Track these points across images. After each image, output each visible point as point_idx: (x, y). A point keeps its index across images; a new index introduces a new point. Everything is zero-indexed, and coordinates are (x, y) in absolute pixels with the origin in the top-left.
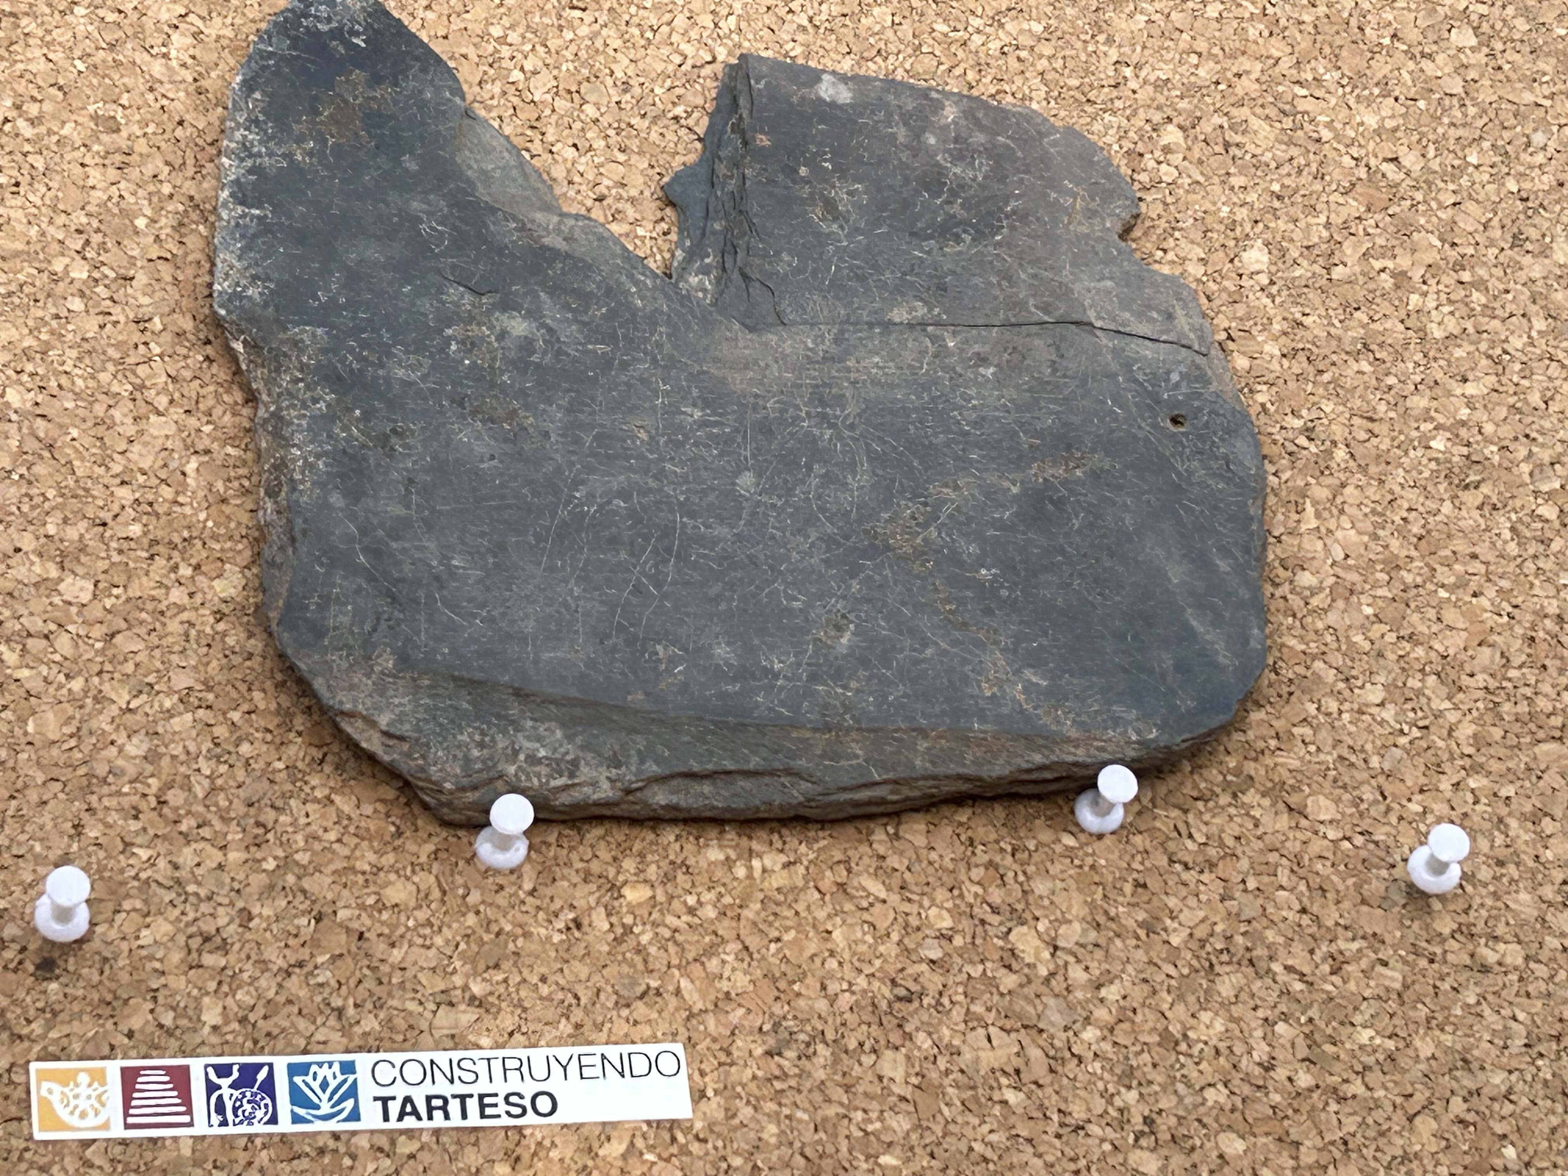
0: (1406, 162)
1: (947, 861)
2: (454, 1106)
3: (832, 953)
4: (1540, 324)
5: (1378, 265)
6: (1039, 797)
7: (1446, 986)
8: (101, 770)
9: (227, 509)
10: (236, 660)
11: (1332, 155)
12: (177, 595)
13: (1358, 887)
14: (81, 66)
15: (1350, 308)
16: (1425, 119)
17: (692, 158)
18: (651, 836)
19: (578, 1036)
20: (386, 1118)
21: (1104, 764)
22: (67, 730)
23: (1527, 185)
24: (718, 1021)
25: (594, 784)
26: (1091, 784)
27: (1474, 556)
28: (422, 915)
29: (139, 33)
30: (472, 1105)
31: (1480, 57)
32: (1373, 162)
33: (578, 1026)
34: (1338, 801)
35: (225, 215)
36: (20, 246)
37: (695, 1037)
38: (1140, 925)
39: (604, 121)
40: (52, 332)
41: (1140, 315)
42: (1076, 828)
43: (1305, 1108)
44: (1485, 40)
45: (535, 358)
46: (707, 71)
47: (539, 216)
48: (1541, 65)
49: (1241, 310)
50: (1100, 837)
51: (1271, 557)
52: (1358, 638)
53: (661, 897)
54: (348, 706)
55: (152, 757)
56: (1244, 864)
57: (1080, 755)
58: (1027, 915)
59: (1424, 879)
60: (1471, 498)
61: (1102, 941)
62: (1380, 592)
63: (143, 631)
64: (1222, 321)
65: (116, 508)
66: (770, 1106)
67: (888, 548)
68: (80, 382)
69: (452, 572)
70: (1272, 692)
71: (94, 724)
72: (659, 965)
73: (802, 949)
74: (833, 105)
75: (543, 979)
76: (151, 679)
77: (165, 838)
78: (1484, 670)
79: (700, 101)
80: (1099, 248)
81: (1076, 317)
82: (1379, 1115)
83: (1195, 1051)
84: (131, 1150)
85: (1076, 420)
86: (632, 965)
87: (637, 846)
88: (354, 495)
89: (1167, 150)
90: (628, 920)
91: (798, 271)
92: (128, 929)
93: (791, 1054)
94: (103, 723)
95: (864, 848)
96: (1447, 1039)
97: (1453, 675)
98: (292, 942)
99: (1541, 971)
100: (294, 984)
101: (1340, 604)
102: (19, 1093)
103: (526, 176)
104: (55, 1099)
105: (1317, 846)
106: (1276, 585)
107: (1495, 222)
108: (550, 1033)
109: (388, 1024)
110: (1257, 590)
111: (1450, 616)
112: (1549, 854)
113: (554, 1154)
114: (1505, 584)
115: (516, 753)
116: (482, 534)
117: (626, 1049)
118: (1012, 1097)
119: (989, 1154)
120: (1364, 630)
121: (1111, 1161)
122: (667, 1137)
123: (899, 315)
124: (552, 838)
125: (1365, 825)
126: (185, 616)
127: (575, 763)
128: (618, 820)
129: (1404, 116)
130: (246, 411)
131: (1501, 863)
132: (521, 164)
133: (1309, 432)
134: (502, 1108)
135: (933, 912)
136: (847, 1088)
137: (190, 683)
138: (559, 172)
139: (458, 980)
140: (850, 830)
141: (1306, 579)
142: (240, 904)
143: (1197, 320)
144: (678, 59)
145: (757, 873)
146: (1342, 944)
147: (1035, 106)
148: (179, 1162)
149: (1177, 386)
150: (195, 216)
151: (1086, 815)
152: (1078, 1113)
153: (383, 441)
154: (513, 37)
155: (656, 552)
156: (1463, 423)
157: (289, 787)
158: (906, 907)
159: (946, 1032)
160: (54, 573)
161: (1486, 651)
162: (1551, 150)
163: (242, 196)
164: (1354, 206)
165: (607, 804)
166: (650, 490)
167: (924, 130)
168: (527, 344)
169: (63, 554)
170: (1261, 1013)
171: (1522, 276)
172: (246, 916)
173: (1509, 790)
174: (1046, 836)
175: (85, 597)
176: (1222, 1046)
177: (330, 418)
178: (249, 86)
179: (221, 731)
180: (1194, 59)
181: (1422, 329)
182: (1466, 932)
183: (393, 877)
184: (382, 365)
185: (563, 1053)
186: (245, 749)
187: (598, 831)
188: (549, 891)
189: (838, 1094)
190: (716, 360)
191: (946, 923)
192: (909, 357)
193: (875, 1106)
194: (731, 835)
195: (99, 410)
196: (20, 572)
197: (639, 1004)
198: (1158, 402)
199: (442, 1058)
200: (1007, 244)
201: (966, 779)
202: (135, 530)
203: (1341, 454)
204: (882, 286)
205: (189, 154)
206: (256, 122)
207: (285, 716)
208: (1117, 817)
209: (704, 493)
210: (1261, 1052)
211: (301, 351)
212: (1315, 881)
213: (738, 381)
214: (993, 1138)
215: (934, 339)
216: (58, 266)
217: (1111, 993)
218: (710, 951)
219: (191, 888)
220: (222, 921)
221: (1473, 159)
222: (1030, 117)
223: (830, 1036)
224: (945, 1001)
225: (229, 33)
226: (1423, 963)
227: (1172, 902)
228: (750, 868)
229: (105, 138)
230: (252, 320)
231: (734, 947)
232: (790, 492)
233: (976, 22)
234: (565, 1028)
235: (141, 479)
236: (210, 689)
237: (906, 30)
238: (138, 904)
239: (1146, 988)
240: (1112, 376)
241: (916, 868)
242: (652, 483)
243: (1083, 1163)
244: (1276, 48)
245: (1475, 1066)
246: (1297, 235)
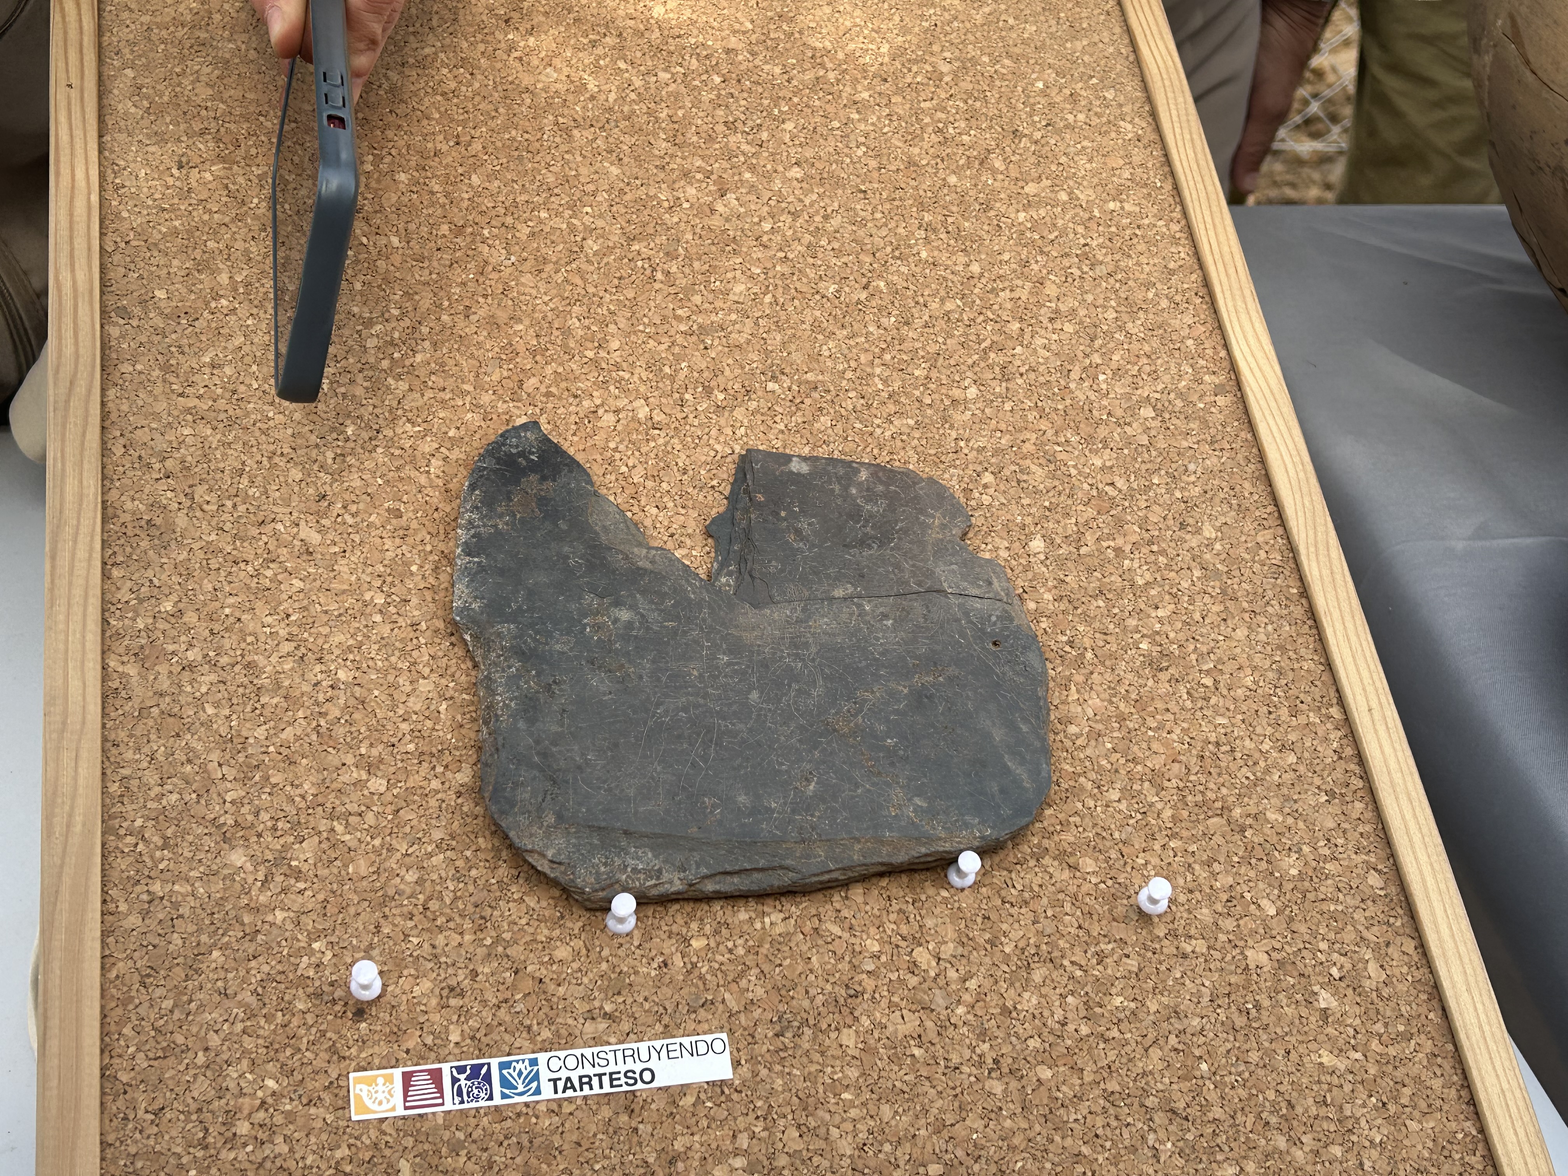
0: (1118, 485)
1: (876, 911)
2: (595, 1081)
3: (811, 971)
4: (1197, 573)
5: (1105, 544)
6: (927, 869)
7: (1163, 968)
8: (391, 892)
9: (463, 731)
10: (469, 820)
11: (1077, 483)
12: (435, 784)
13: (1110, 911)
14: (380, 481)
15: (1090, 571)
16: (1128, 459)
17: (722, 509)
18: (706, 908)
19: (667, 1033)
20: (556, 1092)
21: (961, 851)
22: (371, 870)
23: (1186, 494)
24: (747, 1018)
25: (671, 882)
26: (955, 860)
27: (1168, 710)
28: (575, 966)
29: (413, 461)
30: (606, 1080)
31: (1156, 423)
32: (1100, 486)
33: (666, 1026)
34: (1097, 860)
35: (459, 562)
36: (346, 587)
37: (734, 1028)
38: (987, 941)
39: (673, 492)
40: (364, 636)
41: (974, 583)
42: (949, 886)
43: (1085, 1047)
44: (1159, 413)
45: (634, 633)
46: (729, 459)
47: (636, 550)
48: (1192, 425)
49: (1030, 575)
50: (963, 890)
51: (1052, 717)
52: (1104, 762)
53: (713, 944)
54: (530, 847)
55: (420, 882)
56: (1045, 901)
57: (948, 847)
58: (923, 941)
59: (1147, 907)
60: (1164, 676)
61: (966, 953)
62: (1115, 734)
63: (415, 807)
64: (1020, 583)
65: (400, 735)
66: (778, 1068)
67: (835, 730)
68: (380, 663)
69: (587, 762)
70: (1057, 797)
71: (387, 864)
72: (712, 985)
73: (795, 970)
74: (799, 474)
75: (646, 999)
76: (420, 835)
77: (428, 930)
78: (1176, 777)
79: (725, 476)
80: (949, 546)
81: (937, 587)
82: (1128, 1049)
83: (1021, 1017)
84: (408, 1122)
85: (938, 648)
86: (697, 987)
87: (699, 914)
88: (531, 721)
89: (985, 486)
90: (694, 959)
91: (782, 571)
92: (407, 987)
93: (789, 1035)
94: (392, 863)
95: (828, 906)
96: (1165, 1000)
97: (1159, 781)
98: (501, 987)
99: (1217, 955)
100: (502, 1013)
101: (1093, 743)
102: (343, 1092)
103: (628, 527)
104: (364, 1095)
105: (1086, 888)
106: (1056, 734)
107: (1170, 516)
108: (650, 1032)
109: (557, 1034)
110: (1044, 740)
111: (1155, 746)
112: (1218, 884)
113: (653, 1106)
114: (1185, 725)
115: (626, 867)
116: (605, 739)
117: (693, 1039)
118: (917, 1052)
119: (905, 1088)
120: (1106, 757)
121: (975, 1088)
122: (719, 1090)
123: (839, 593)
124: (650, 913)
125: (1113, 873)
126: (439, 796)
127: (660, 871)
128: (687, 900)
129: (1117, 458)
130: (473, 673)
131: (1191, 891)
132: (625, 519)
133: (1071, 643)
134: (623, 1080)
135: (869, 942)
136: (822, 1053)
137: (441, 836)
138: (648, 522)
139: (597, 1004)
140: (820, 896)
141: (1073, 729)
142: (471, 967)
143: (1004, 584)
144: (712, 453)
145: (767, 926)
146: (1103, 946)
147: (911, 467)
148: (436, 1128)
149: (995, 624)
150: (444, 562)
151: (954, 878)
152: (955, 1059)
153: (548, 688)
154: (622, 447)
155: (703, 742)
156: (1158, 633)
157: (498, 894)
158: (853, 940)
159: (878, 1015)
160: (364, 777)
161: (1176, 765)
162: (1199, 473)
163: (469, 551)
164: (1091, 512)
165: (678, 893)
166: (700, 706)
167: (849, 486)
168: (629, 625)
169: (370, 765)
170: (1058, 991)
171: (1186, 546)
172: (474, 974)
173: (1193, 848)
174: (931, 891)
175: (383, 789)
176: (1036, 1012)
177: (518, 676)
178: (473, 487)
179: (460, 863)
180: (999, 434)
181: (1132, 580)
182: (1173, 934)
183: (558, 943)
184: (547, 644)
185: (658, 1044)
186: (474, 873)
187: (677, 906)
188: (648, 946)
189: (817, 1057)
190: (736, 627)
191: (876, 948)
192: (844, 617)
193: (838, 1062)
194: (752, 903)
195: (391, 678)
196: (345, 778)
197: (702, 1010)
198: (984, 633)
199: (588, 1052)
200: (897, 548)
201: (883, 864)
202: (411, 747)
203: (1089, 655)
204: (828, 576)
205: (441, 527)
206: (477, 508)
207: (497, 851)
208: (970, 879)
209: (730, 705)
210: (1059, 1014)
211: (502, 639)
212: (1086, 909)
213: (748, 637)
214: (906, 1078)
215: (859, 606)
216: (367, 596)
217: (972, 984)
218: (741, 975)
219: (443, 959)
220: (460, 979)
221: (1156, 481)
222: (908, 473)
223: (812, 1022)
224: (877, 996)
225: (463, 456)
226: (1150, 954)
227: (1005, 927)
228: (763, 923)
229: (394, 521)
230: (474, 621)
231: (755, 971)
232: (779, 701)
233: (877, 421)
234: (659, 1028)
235: (414, 717)
236: (453, 838)
237: (839, 428)
238: (413, 972)
239: (992, 980)
240: (958, 620)
241: (858, 916)
242: (701, 701)
243: (959, 1090)
244: (1044, 425)
245: (1182, 1015)
246: (1060, 531)
